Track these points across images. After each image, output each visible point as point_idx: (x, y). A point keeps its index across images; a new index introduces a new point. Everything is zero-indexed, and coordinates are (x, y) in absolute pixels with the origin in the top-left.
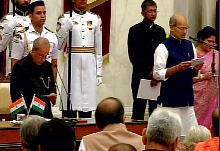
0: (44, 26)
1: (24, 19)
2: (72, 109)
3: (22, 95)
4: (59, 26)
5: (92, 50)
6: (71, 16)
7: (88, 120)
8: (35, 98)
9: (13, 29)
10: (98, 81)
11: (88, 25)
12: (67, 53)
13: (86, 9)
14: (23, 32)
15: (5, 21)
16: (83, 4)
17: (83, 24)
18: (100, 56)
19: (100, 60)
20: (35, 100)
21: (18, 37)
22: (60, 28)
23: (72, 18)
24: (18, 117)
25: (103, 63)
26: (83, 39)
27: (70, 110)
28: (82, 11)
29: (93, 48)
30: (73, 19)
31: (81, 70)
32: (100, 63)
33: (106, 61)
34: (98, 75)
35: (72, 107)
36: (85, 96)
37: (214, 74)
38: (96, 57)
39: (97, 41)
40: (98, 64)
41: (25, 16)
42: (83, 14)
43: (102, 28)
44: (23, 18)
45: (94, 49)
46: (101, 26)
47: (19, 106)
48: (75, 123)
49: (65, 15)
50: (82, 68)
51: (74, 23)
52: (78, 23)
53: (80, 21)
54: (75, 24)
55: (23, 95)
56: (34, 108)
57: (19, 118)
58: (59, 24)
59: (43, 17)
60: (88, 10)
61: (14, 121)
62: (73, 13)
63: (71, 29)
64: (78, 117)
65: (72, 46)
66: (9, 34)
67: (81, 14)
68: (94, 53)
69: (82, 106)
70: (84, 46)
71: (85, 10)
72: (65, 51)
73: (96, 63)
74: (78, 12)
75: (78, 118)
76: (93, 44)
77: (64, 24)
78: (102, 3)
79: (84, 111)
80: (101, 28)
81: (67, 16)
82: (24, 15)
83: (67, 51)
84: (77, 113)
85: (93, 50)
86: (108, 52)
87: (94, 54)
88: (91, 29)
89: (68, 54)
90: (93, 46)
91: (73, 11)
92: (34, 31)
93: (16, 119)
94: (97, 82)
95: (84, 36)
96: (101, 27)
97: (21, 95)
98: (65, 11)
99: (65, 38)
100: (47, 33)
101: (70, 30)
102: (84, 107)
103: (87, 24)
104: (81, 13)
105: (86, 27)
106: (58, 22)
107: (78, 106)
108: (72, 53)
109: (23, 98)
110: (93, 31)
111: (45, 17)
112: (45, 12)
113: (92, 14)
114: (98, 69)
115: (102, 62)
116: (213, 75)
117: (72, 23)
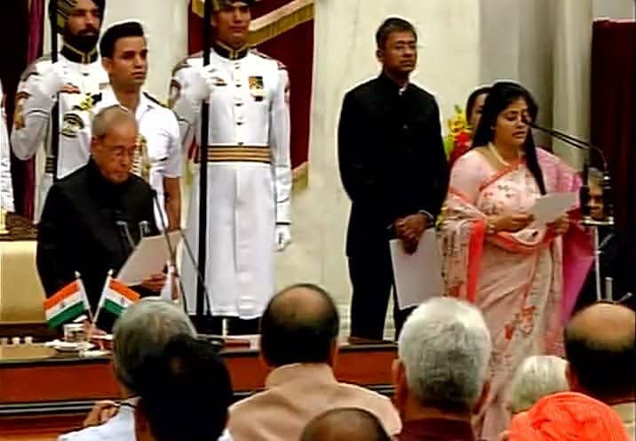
1: (86, 72)
2: (209, 312)
3: (77, 274)
5: (264, 155)
6: (207, 62)
7: (252, 341)
8: (112, 282)
9: (53, 97)
10: (280, 239)
11: (251, 87)
12: (196, 161)
13: (247, 45)
14: (86, 109)
15: (33, 76)
16: (238, 32)
17: (238, 86)
18: (285, 171)
19: (284, 180)
20: (111, 287)
21: (72, 121)
22: (178, 95)
23: (209, 68)
24: (66, 333)
26: (239, 124)
27: (205, 313)
28: (235, 49)
29: (266, 150)
30: (213, 71)
31: (234, 208)
32: (284, 188)
33: (300, 183)
34: (279, 221)
35: (209, 306)
36: (244, 277)
38: (273, 172)
39: (276, 130)
40: (279, 192)
41: (86, 62)
42: (239, 58)
43: (291, 96)
44: (83, 68)
45: (269, 152)
46: (286, 91)
47: (70, 301)
48: (217, 348)
50: (236, 203)
51: (215, 81)
52: (225, 82)
53: (230, 78)
54: (219, 85)
55: (80, 272)
56: (108, 308)
57: (71, 335)
58: (175, 84)
59: (139, 67)
60: (253, 48)
61: (57, 343)
62: (213, 56)
63: (208, 98)
64: (225, 332)
66: (44, 113)
67: (234, 59)
68: (270, 161)
69: (237, 303)
70: (241, 143)
71: (243, 48)
72: (190, 157)
73: (275, 189)
74: (224, 54)
75: (225, 335)
76: (266, 139)
77: (187, 85)
78: (291, 27)
79: (242, 317)
80: (286, 97)
82: (83, 60)
83: (196, 157)
84: (224, 322)
85: (267, 155)
86: (305, 159)
87: (268, 165)
88: (259, 99)
89: (198, 165)
90: (265, 145)
91: (212, 49)
93: (60, 336)
94: (277, 241)
95: (241, 118)
96: (288, 94)
97: (74, 275)
98: (192, 51)
99: (191, 121)
100: (152, 108)
101: (204, 101)
102: (241, 307)
103: (249, 85)
104: (234, 54)
105: (247, 93)
107: (226, 304)
108: (209, 164)
109: (79, 283)
110: (265, 102)
111: (146, 66)
112: (144, 54)
113: (264, 58)
114: (279, 205)
115: (289, 187)
116: (584, 219)
117: (210, 82)
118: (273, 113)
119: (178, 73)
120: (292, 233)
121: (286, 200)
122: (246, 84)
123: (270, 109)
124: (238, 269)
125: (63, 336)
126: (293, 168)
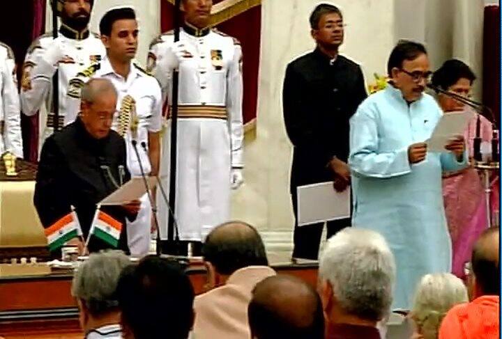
0: (133, 61)
1: (79, 47)
2: (177, 238)
3: (72, 207)
4: (151, 61)
5: (222, 113)
8: (100, 214)
9: (54, 65)
10: (235, 180)
11: (212, 59)
12: (168, 118)
13: (209, 25)
14: (88, 75)
15: (37, 50)
16: (202, 15)
17: (202, 57)
18: (238, 125)
19: (237, 133)
20: (99, 219)
23: (178, 43)
24: (63, 255)
25: (244, 138)
26: (203, 88)
27: (175, 239)
28: (200, 28)
29: (224, 109)
30: (181, 46)
31: (198, 155)
32: (237, 139)
33: (250, 135)
34: (233, 166)
35: (177, 234)
37: (479, 163)
38: (229, 126)
39: (231, 93)
40: (233, 143)
41: (80, 39)
42: (202, 36)
44: (77, 43)
45: (226, 111)
46: (240, 62)
47: (66, 229)
48: (184, 266)
49: (163, 38)
50: (199, 151)
51: (183, 54)
52: (192, 54)
53: (196, 51)
54: (186, 57)
55: (75, 206)
56: (98, 235)
57: (67, 257)
58: (152, 56)
59: (131, 44)
60: (213, 27)
61: (56, 263)
62: (182, 34)
63: (178, 67)
64: (189, 254)
65: (180, 103)
66: (47, 78)
67: (199, 36)
69: (200, 230)
70: (204, 103)
71: (206, 28)
73: (231, 140)
74: (191, 32)
75: (190, 256)
77: (161, 57)
78: (243, 11)
80: (239, 66)
81: (169, 39)
83: (168, 114)
85: (224, 112)
86: (254, 116)
87: (225, 121)
88: (219, 68)
89: (170, 121)
90: (223, 104)
91: (181, 29)
92: (112, 73)
93: (59, 258)
94: (232, 180)
95: (205, 83)
96: (241, 64)
97: (70, 208)
98: (164, 30)
99: (165, 86)
100: (140, 76)
101: (174, 69)
102: (203, 234)
103: (210, 57)
104: (199, 32)
105: (209, 64)
106: (150, 53)
107: (190, 231)
108: (179, 120)
109: (74, 214)
110: (224, 71)
111: (136, 43)
112: (135, 33)
113: (222, 35)
114: (234, 153)
115: (242, 138)
116: (477, 164)
117: (180, 54)
118: (229, 79)
119: (154, 47)
120: (244, 175)
121: (239, 149)
122: (208, 56)
123: (227, 76)
124: (200, 204)
125: (61, 257)
126: (244, 123)
